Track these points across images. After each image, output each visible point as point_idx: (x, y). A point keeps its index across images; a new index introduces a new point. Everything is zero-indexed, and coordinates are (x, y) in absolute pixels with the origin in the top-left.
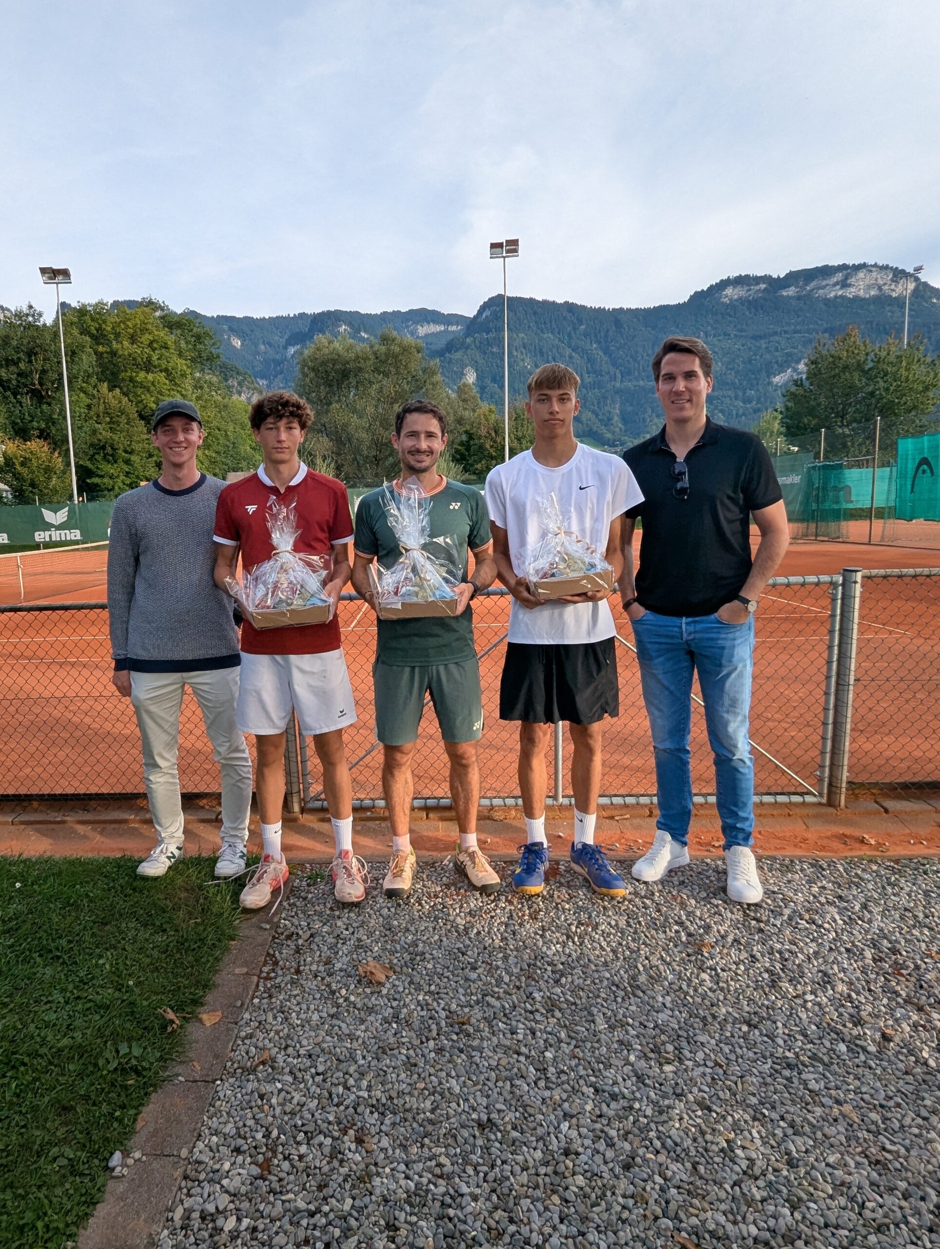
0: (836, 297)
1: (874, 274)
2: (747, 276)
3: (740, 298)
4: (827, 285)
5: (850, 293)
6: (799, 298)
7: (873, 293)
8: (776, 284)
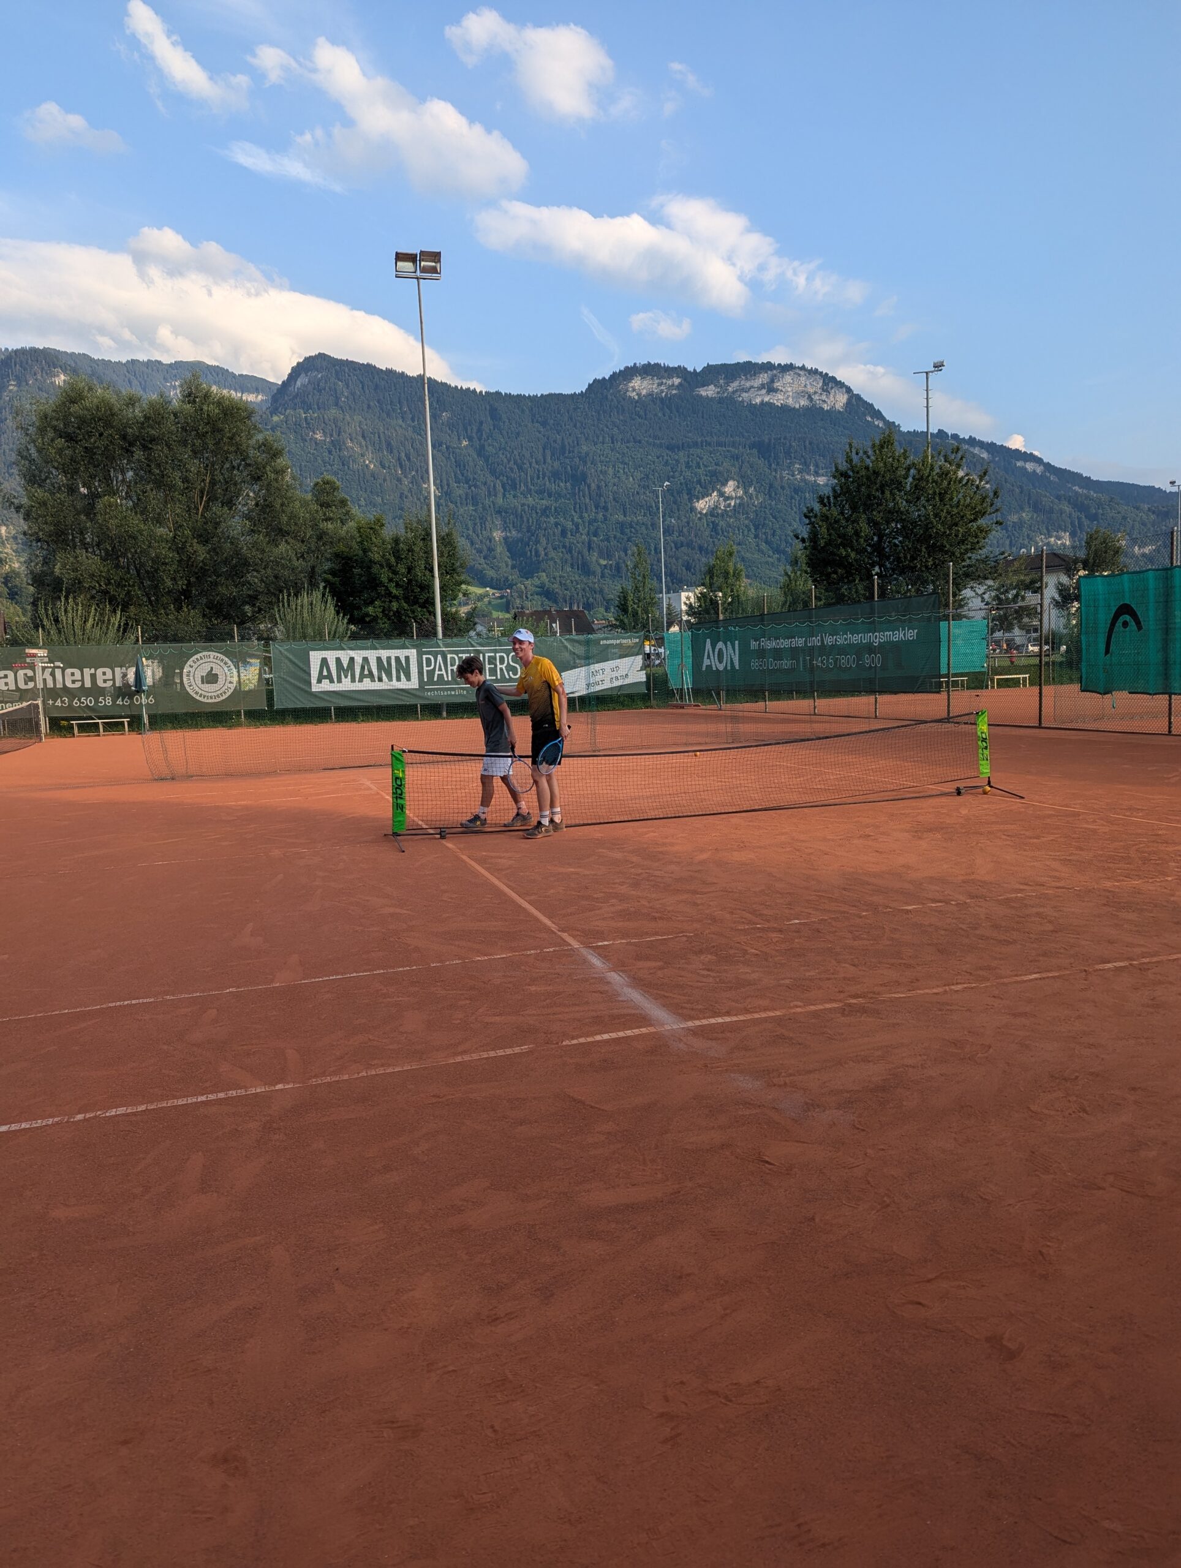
0: (762, 403)
1: (803, 379)
2: (657, 365)
3: (650, 395)
4: (752, 387)
5: (778, 399)
6: (721, 401)
7: (802, 403)
8: (692, 379)
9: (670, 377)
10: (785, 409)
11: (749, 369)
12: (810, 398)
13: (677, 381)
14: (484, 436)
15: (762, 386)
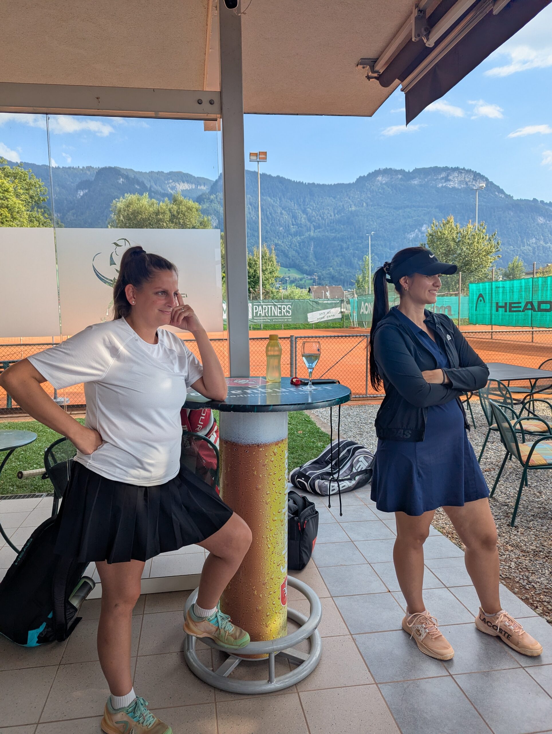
0: (442, 187)
1: (463, 175)
2: (391, 169)
3: (386, 183)
4: (437, 179)
5: (451, 185)
7: (462, 186)
8: (407, 176)
9: (397, 174)
10: (454, 188)
11: (436, 170)
12: (467, 184)
13: (400, 176)
14: (306, 204)
15: (443, 178)
